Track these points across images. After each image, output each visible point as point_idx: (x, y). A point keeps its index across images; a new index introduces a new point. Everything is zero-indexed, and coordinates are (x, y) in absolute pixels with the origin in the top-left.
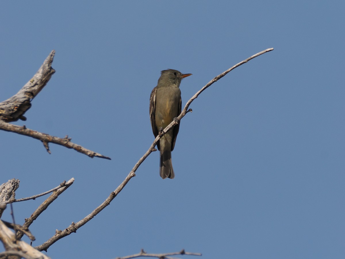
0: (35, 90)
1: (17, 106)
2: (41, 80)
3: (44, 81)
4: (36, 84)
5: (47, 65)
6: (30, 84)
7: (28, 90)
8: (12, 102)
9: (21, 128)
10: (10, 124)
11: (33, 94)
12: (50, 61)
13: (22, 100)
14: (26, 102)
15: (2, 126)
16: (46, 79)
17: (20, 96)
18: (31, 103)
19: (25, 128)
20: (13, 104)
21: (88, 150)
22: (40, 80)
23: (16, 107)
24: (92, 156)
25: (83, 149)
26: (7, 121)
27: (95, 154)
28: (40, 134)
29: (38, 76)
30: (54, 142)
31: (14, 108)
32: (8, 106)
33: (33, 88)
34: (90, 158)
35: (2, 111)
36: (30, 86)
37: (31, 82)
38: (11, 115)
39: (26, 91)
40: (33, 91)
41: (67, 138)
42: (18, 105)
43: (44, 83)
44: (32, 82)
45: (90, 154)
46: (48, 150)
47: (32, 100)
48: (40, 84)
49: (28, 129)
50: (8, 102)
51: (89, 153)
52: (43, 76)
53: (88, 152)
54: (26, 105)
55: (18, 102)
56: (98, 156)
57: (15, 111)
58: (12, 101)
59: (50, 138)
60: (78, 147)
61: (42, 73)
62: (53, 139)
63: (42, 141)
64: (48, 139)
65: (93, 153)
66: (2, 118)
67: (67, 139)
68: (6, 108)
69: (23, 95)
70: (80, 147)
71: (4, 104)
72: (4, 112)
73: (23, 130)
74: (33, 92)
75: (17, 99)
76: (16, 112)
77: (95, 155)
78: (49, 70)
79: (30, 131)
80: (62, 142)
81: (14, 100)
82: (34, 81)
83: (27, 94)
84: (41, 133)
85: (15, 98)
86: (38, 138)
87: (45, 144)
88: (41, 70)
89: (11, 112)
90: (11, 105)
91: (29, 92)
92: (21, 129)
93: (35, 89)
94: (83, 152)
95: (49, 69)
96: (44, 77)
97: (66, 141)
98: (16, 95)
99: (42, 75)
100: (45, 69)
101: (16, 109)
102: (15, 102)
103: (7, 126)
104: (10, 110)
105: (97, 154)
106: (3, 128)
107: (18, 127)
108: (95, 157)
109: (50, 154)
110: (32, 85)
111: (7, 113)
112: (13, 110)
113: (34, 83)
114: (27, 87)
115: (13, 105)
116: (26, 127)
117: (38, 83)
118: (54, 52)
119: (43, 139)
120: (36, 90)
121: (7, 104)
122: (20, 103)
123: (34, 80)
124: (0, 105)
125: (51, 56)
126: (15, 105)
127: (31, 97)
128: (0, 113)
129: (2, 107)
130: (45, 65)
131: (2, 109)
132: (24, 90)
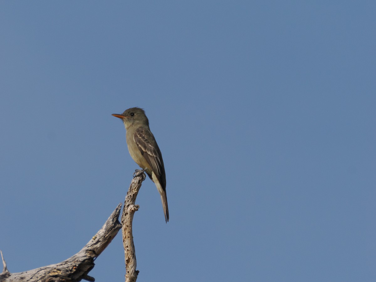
0: (97, 248)
1: (75, 266)
2: (104, 237)
3: (108, 238)
4: (98, 242)
5: (111, 220)
6: (93, 241)
7: (90, 248)
8: (70, 262)
11: (96, 253)
12: (114, 216)
14: (86, 261)
16: (110, 235)
17: (81, 255)
18: (95, 262)
20: (71, 264)
22: (102, 236)
23: (74, 267)
29: (102, 232)
31: (72, 269)
32: (65, 266)
33: (95, 246)
35: (59, 271)
36: (92, 243)
38: (69, 276)
39: (87, 249)
42: (77, 265)
43: (107, 240)
44: (94, 239)
47: (95, 259)
48: (103, 241)
50: (66, 263)
55: (77, 261)
57: (73, 271)
58: (71, 260)
61: (105, 229)
66: (59, 279)
68: (63, 268)
69: (83, 254)
71: (62, 265)
72: (60, 273)
74: (95, 250)
75: (76, 259)
76: (75, 273)
78: (113, 225)
81: (73, 259)
82: (96, 238)
83: (88, 253)
85: (75, 257)
88: (105, 226)
89: (69, 273)
90: (69, 265)
91: (90, 250)
93: (97, 247)
95: (113, 224)
96: (107, 234)
98: (77, 254)
99: (105, 231)
100: (108, 225)
101: (75, 269)
102: (74, 262)
104: (67, 271)
110: (94, 242)
111: (63, 274)
112: (71, 271)
113: (97, 240)
114: (89, 244)
115: (72, 265)
117: (101, 240)
118: (120, 206)
120: (99, 247)
121: (64, 264)
122: (79, 263)
123: (97, 236)
124: (57, 266)
125: (117, 209)
126: (74, 265)
127: (94, 255)
128: (56, 274)
129: (59, 267)
130: (109, 220)
131: (58, 270)
132: (86, 248)
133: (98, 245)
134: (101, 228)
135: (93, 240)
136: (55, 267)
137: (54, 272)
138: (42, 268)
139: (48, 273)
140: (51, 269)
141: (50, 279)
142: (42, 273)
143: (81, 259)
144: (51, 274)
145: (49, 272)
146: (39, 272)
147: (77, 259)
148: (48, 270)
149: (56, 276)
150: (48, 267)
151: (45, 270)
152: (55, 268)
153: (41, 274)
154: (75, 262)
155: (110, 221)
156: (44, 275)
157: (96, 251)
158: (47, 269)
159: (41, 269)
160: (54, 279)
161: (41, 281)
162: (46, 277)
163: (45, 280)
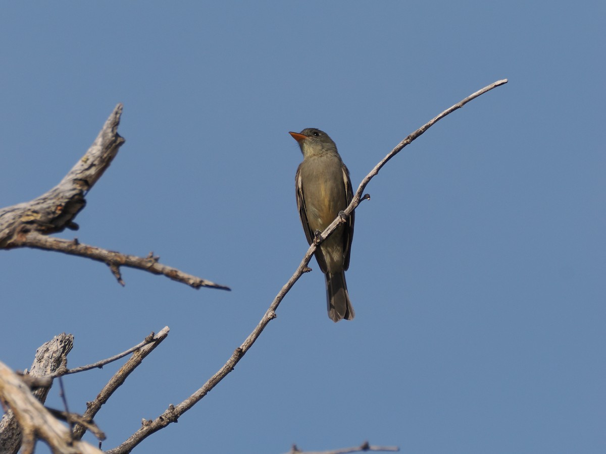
0: (90, 176)
1: (60, 205)
2: (101, 157)
3: (107, 159)
4: (92, 165)
5: (110, 130)
6: (82, 165)
7: (79, 176)
8: (51, 199)
9: (70, 244)
10: (50, 238)
11: (87, 183)
12: (114, 124)
13: (70, 195)
14: (76, 197)
15: (37, 243)
16: (110, 155)
17: (66, 187)
18: (87, 198)
19: (76, 242)
20: (54, 203)
21: (190, 276)
22: (98, 157)
23: (59, 208)
24: (197, 286)
25: (181, 274)
26: (45, 232)
27: (201, 282)
28: (104, 252)
29: (95, 150)
30: (129, 264)
31: (56, 209)
32: (45, 206)
33: (88, 173)
34: (194, 290)
35: (35, 215)
36: (83, 168)
37: (83, 161)
38: (52, 221)
39: (75, 178)
40: (87, 177)
41: (152, 257)
42: (63, 204)
43: (105, 162)
44: (85, 162)
45: (193, 284)
46: (119, 279)
47: (86, 194)
48: (99, 165)
49: (82, 245)
50: (45, 199)
51: (191, 282)
52: (104, 150)
53: (189, 279)
54: (76, 203)
55: (62, 197)
56: (207, 286)
57: (57, 214)
58: (52, 196)
59: (121, 259)
60: (172, 271)
61: (102, 145)
62: (128, 260)
63: (108, 264)
64: (119, 259)
65: (198, 280)
66: (37, 227)
67: (152, 259)
68: (42, 209)
69: (70, 186)
70: (176, 271)
71: (38, 204)
72: (38, 217)
73: (74, 247)
74: (88, 179)
75: (59, 194)
76: (60, 216)
77: (203, 284)
79: (86, 248)
80: (144, 263)
81: (55, 194)
82: (88, 159)
83: (77, 184)
84: (107, 251)
85: (57, 192)
86: (100, 259)
87: (114, 269)
88: (99, 140)
89: (51, 216)
90: (49, 204)
91: (81, 180)
92: (70, 246)
93: (90, 174)
94: (182, 280)
95: (113, 137)
96: (105, 152)
97: (150, 261)
98: (58, 186)
99: (103, 149)
100: (106, 138)
101: (60, 210)
102: (57, 198)
103: (46, 241)
104: (49, 213)
105: (207, 282)
106: (39, 244)
107: (64, 242)
108: (202, 288)
109: (123, 286)
110: (86, 166)
111: (43, 219)
112: (54, 213)
113: (89, 162)
114: (76, 170)
115: (55, 205)
116: (80, 241)
117: (96, 162)
118: (120, 108)
119: (110, 261)
120: (94, 175)
121: (43, 203)
122: (66, 200)
123: (89, 157)
124: (32, 206)
125: (117, 113)
126: (58, 203)
127: (85, 188)
128: (32, 218)
129: (37, 208)
130: (105, 130)
131: (35, 212)
132: (73, 177)
133: (93, 171)
134: (92, 143)
135: (83, 163)
136: (29, 207)
137: (28, 215)
138: (7, 209)
139: (19, 218)
140: (22, 211)
141: (23, 228)
142: (9, 217)
144: (24, 219)
145: (21, 216)
146: (4, 216)
147: (61, 195)
148: (19, 212)
149: (31, 222)
150: (16, 207)
151: (13, 213)
152: (29, 210)
153: (6, 220)
154: (59, 199)
155: (108, 133)
156: (12, 221)
157: (90, 180)
158: (16, 211)
159: (4, 211)
160: (29, 226)
161: (7, 231)
162: (16, 224)
163: (14, 230)
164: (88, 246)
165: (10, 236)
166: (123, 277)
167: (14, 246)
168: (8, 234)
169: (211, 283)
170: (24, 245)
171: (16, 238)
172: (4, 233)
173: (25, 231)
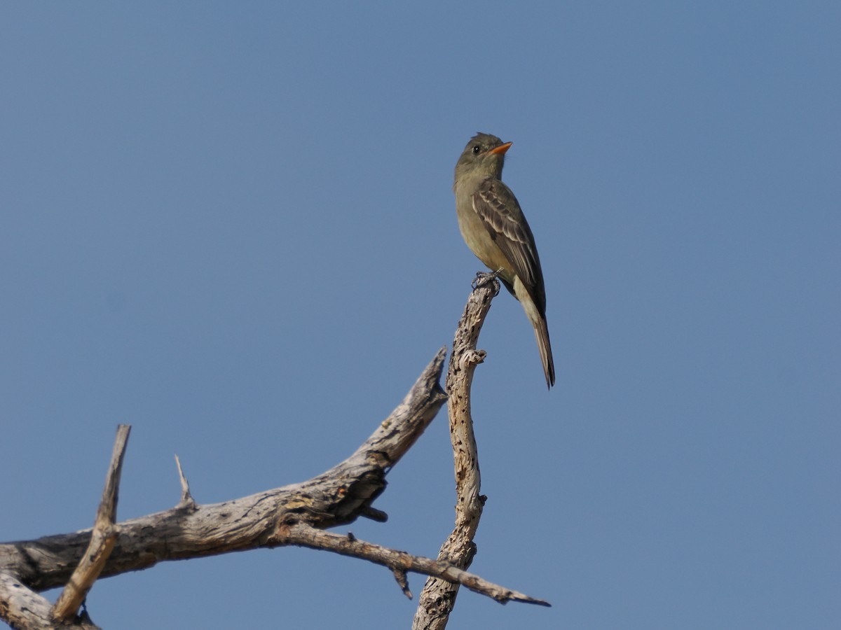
0: (392, 447)
1: (344, 487)
2: (408, 421)
3: (416, 423)
4: (395, 432)
5: (424, 383)
6: (382, 432)
7: (376, 447)
8: (332, 478)
9: (344, 540)
10: (320, 532)
11: (388, 457)
12: (430, 374)
13: (358, 473)
14: (368, 475)
15: (303, 538)
16: (421, 418)
17: (357, 463)
18: (387, 478)
19: (351, 538)
20: (334, 484)
21: (495, 586)
22: (404, 421)
23: (342, 490)
24: (504, 600)
25: (483, 583)
26: (316, 525)
27: (509, 593)
28: (386, 552)
29: (402, 411)
30: (417, 569)
31: (337, 493)
32: (321, 487)
33: (388, 442)
34: (499, 605)
35: (306, 500)
36: (382, 436)
37: (383, 426)
38: (330, 509)
39: (370, 449)
40: (386, 448)
41: (446, 558)
42: (348, 485)
43: (415, 429)
44: (386, 427)
45: (497, 596)
46: (406, 589)
47: (388, 472)
48: (404, 431)
49: (360, 542)
50: (323, 479)
51: (495, 593)
52: (413, 411)
53: (492, 589)
54: (373, 482)
55: (348, 476)
56: (517, 599)
57: (339, 498)
58: (335, 475)
59: (407, 562)
60: (470, 578)
61: (410, 404)
62: (415, 563)
63: (391, 569)
64: (403, 562)
65: (504, 591)
66: (308, 517)
67: (446, 562)
68: (317, 492)
69: (362, 460)
70: (476, 579)
71: (313, 484)
72: (309, 503)
73: (347, 546)
74: (388, 451)
75: (344, 470)
76: (343, 502)
77: (511, 597)
78: (428, 395)
79: (364, 546)
80: (435, 568)
81: (339, 471)
82: (389, 424)
83: (373, 457)
84: (390, 550)
85: (343, 468)
86: (380, 561)
87: (399, 575)
88: (409, 398)
89: (330, 501)
90: (329, 484)
91: (377, 452)
92: (343, 543)
93: (391, 444)
94: (484, 592)
95: (426, 392)
96: (415, 415)
97: (444, 565)
98: (347, 461)
99: (411, 410)
100: (417, 395)
101: (343, 493)
102: (340, 477)
103: (314, 537)
104: (326, 498)
105: (517, 594)
106: (306, 541)
107: (337, 538)
108: (510, 603)
109: (411, 599)
110: (386, 434)
111: (317, 505)
112: (334, 497)
113: (391, 428)
114: (374, 439)
115: (336, 486)
116: (356, 536)
117: (400, 428)
118: (443, 352)
119: (392, 564)
120: (396, 445)
121: (319, 483)
122: (353, 480)
123: (392, 421)
124: (303, 487)
125: (436, 360)
126: (341, 484)
127: (385, 463)
128: (301, 505)
129: (307, 490)
130: (418, 384)
131: (306, 496)
132: (367, 447)
133: (395, 440)
134: (401, 402)
135: (383, 429)
136: (299, 490)
137: (296, 501)
138: (269, 492)
139: (283, 504)
140: (289, 495)
141: (287, 518)
142: (269, 503)
143: (357, 472)
144: (288, 506)
145: (286, 502)
146: (263, 501)
147: (347, 472)
148: (283, 497)
149: (300, 510)
150: (282, 489)
151: (277, 497)
152: (299, 492)
153: (266, 507)
154: (343, 478)
155: (422, 387)
156: (273, 509)
157: (390, 453)
158: (280, 494)
159: (265, 494)
160: (296, 516)
161: (265, 522)
162: (279, 512)
163: (275, 520)
164: (367, 543)
165: (270, 529)
166: (410, 586)
167: (274, 543)
168: (267, 526)
169: (522, 596)
170: (288, 542)
171: (278, 531)
172: (262, 525)
173: (291, 523)
